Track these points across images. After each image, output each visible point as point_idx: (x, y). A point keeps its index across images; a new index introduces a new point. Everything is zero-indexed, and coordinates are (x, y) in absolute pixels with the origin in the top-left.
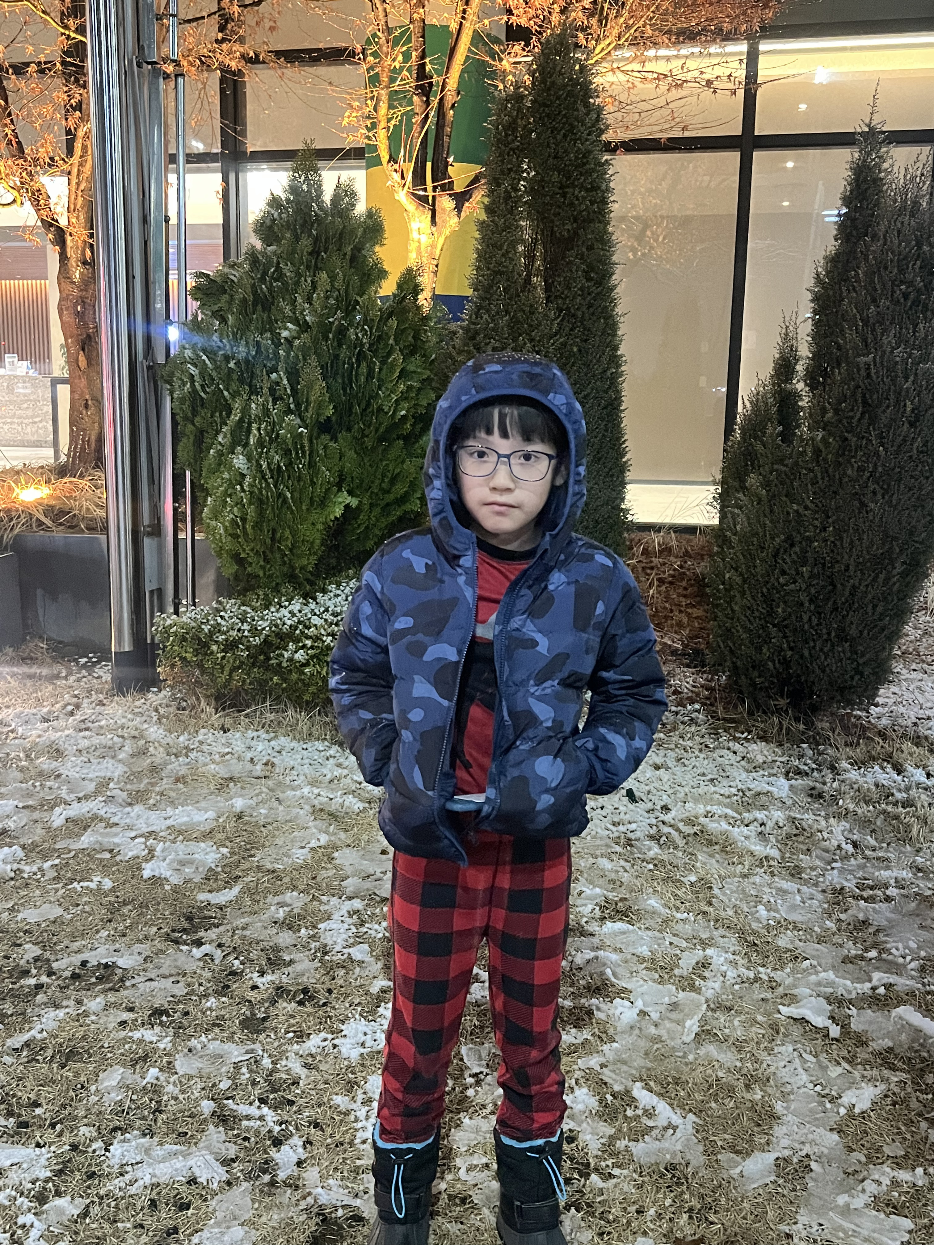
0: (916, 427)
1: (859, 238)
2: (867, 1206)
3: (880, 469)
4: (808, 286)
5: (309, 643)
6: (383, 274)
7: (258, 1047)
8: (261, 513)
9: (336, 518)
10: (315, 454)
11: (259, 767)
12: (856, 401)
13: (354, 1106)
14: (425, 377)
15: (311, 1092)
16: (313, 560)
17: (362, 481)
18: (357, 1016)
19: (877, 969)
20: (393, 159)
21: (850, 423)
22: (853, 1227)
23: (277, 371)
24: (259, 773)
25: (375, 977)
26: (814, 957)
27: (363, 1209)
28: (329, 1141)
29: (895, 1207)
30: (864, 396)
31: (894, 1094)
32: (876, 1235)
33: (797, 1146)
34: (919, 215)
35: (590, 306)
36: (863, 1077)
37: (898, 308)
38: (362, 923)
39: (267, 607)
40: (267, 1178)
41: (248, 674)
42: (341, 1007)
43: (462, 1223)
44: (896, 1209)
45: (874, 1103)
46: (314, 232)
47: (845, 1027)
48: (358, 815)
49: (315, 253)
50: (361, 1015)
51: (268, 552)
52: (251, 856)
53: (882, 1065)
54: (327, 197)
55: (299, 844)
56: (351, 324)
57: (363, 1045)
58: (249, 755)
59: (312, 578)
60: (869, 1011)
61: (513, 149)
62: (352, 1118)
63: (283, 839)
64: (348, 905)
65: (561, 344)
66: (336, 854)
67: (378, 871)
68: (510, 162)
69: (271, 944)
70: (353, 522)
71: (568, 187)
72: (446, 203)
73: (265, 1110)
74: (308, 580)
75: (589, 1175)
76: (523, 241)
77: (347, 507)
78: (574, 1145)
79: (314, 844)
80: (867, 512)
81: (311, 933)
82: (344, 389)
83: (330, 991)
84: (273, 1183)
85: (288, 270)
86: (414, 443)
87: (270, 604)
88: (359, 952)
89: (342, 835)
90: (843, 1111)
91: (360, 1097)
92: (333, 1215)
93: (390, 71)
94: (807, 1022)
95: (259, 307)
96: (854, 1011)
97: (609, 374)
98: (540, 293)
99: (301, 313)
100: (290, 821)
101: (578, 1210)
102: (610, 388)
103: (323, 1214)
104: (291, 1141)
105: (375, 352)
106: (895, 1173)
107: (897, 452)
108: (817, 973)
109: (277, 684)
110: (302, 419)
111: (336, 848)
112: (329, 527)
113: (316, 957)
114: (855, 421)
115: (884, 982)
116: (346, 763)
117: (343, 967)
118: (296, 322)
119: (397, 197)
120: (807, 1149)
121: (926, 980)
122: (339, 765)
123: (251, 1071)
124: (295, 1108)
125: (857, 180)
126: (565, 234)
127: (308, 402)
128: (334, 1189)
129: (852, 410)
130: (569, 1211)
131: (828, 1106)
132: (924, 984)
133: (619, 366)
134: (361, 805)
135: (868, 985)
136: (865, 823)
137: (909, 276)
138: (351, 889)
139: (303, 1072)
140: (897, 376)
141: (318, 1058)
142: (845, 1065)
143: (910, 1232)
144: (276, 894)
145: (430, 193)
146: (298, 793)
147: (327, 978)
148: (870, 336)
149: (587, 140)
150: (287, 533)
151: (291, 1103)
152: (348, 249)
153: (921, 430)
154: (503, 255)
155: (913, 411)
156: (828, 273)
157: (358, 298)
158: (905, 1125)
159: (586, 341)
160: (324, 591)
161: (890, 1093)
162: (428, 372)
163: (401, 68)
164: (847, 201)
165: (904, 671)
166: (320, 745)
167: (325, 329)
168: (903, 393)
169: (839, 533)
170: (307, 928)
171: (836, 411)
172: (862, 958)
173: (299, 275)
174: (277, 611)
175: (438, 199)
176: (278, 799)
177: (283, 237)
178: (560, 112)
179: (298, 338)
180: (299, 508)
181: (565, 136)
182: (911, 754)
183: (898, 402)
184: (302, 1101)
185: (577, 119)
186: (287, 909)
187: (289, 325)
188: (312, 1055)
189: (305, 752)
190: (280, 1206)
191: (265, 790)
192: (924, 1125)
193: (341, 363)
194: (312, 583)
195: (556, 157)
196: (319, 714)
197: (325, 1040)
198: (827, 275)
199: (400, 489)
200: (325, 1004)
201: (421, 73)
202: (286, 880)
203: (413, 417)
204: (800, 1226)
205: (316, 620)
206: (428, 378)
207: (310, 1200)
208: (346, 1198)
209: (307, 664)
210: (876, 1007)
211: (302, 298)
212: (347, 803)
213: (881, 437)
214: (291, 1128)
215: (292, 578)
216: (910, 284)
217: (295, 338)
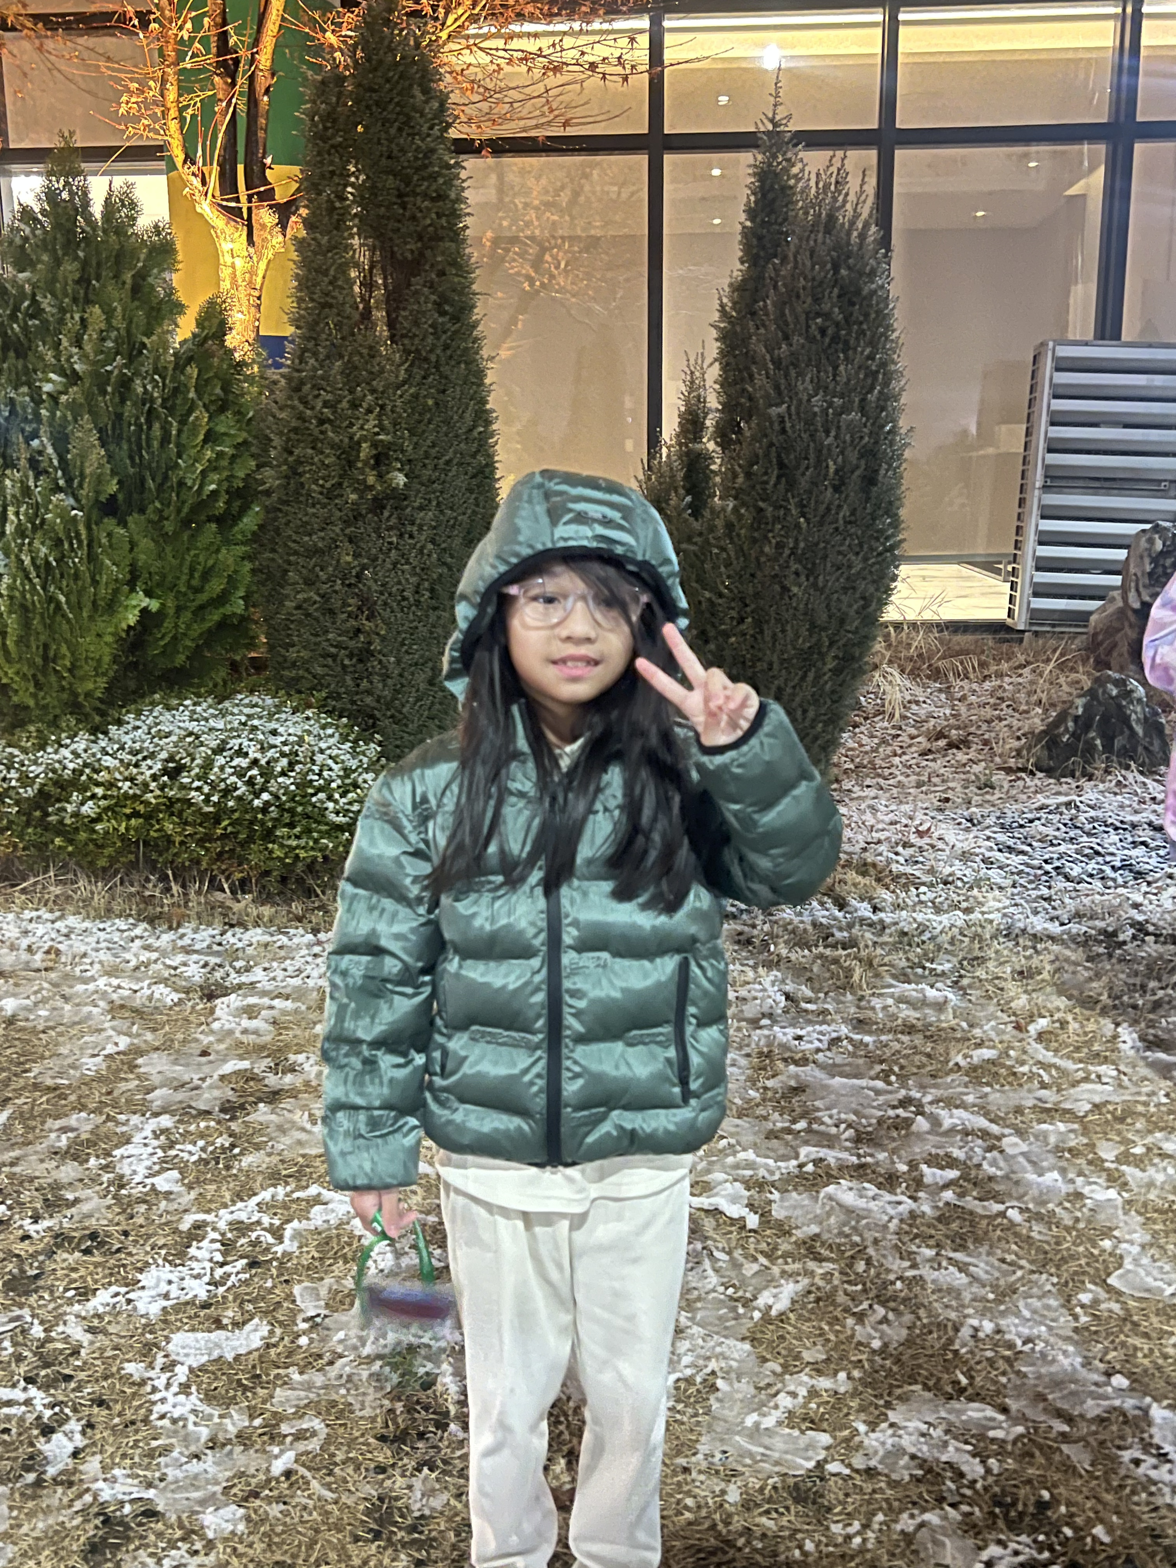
0: (841, 492)
1: (768, 260)
2: (780, 1423)
3: (802, 545)
4: (711, 321)
5: (99, 791)
6: (179, 308)
7: (26, 1313)
8: (26, 624)
9: (129, 627)
10: (95, 544)
11: (39, 956)
12: (770, 462)
13: (152, 1374)
14: (240, 440)
15: (97, 1362)
16: (102, 682)
17: (164, 577)
18: (160, 1262)
19: (806, 1143)
20: (189, 159)
21: (765, 490)
22: (761, 1450)
23: (38, 437)
24: (38, 964)
25: (186, 1211)
26: (732, 1135)
27: (157, 1501)
28: (117, 1420)
29: (812, 1422)
30: (779, 456)
31: (818, 1289)
32: (789, 1457)
33: (701, 1362)
34: (834, 232)
35: (446, 347)
36: (783, 1272)
37: (814, 347)
38: (172, 1145)
39: (42, 747)
40: (31, 1477)
41: (21, 837)
42: (139, 1253)
43: (285, 1503)
44: (815, 1423)
45: (793, 1302)
46: (81, 254)
47: (765, 1215)
48: (171, 1008)
49: (83, 281)
50: (165, 1259)
51: (40, 676)
52: (26, 1071)
53: (806, 1256)
54: (97, 209)
55: (90, 1051)
56: (137, 373)
57: (166, 1296)
58: (24, 943)
59: (103, 707)
60: (794, 1194)
61: (333, 146)
62: (148, 1389)
63: (68, 1046)
64: (153, 1124)
65: (412, 395)
66: (140, 1061)
67: (196, 1077)
68: (331, 163)
69: (49, 1181)
70: (155, 631)
71: (407, 195)
72: (266, 217)
73: (33, 1391)
74: (97, 710)
75: (448, 1425)
76: (357, 265)
77: (145, 611)
78: (429, 1392)
79: (110, 1049)
80: (790, 598)
81: (103, 1162)
82: (131, 458)
83: (126, 1234)
84: (39, 1483)
85: (46, 303)
86: (232, 526)
87: (47, 744)
88: (165, 1182)
89: (149, 1036)
90: (757, 1315)
91: (160, 1361)
92: (118, 1513)
93: (176, 43)
94: (721, 1213)
95: (12, 354)
96: (776, 1195)
97: (475, 434)
98: (382, 330)
99: (68, 360)
100: (79, 1023)
101: (431, 1470)
102: (478, 451)
103: (105, 1514)
104: (66, 1427)
105: (171, 410)
106: (814, 1382)
107: (821, 524)
108: (734, 1153)
109: (60, 847)
110: (77, 500)
111: (140, 1053)
112: (121, 639)
113: (109, 1192)
114: (769, 487)
115: (813, 1157)
116: (157, 944)
117: (145, 1202)
118: (62, 372)
119: (199, 210)
120: (713, 1365)
121: (861, 1151)
122: (147, 948)
123: (15, 1344)
124: (73, 1385)
125: (761, 187)
126: (409, 256)
127: (82, 476)
128: (121, 1480)
129: (766, 473)
130: (420, 1471)
131: (741, 1310)
132: (859, 1156)
133: (488, 423)
134: (176, 997)
135: (794, 1163)
136: (800, 972)
137: (826, 307)
138: (158, 1103)
139: (85, 1338)
140: (816, 430)
141: (107, 1319)
142: (763, 1260)
143: (827, 1448)
144: (57, 1117)
145: (244, 205)
146: (91, 987)
147: (121, 1218)
148: (783, 381)
149: (429, 135)
150: (64, 649)
151: (68, 1378)
152: (128, 277)
153: (847, 496)
154: (331, 283)
155: (837, 472)
156: (735, 303)
157: (145, 340)
158: (829, 1323)
159: (444, 391)
160: (120, 723)
161: (813, 1289)
162: (244, 435)
163: (192, 39)
164: (751, 213)
165: (856, 789)
166: (121, 924)
167: (101, 380)
168: (825, 451)
169: (759, 624)
170: (98, 1157)
171: (748, 475)
172: (789, 1131)
173: (63, 310)
174: (56, 752)
175: (254, 211)
176: (63, 996)
177: (39, 261)
178: (392, 99)
179: (66, 393)
180: (79, 616)
181: (400, 130)
182: (855, 885)
183: (819, 462)
184: (82, 1375)
185: (414, 109)
186: (70, 1135)
187: (52, 376)
188: (99, 1316)
189: (102, 934)
190: (47, 1511)
191: (46, 985)
192: (850, 1321)
193: (125, 425)
194: (103, 714)
195: (389, 157)
196: (122, 883)
197: (117, 1294)
198: (733, 308)
199: (216, 586)
200: (119, 1250)
201: (223, 46)
202: (73, 1098)
203: (227, 492)
204: (700, 1456)
205: (108, 761)
206: (245, 443)
207: (88, 1498)
208: (135, 1489)
209: (98, 819)
210: (801, 1188)
211: (69, 340)
212: (157, 995)
213: (801, 505)
214: (67, 1411)
215: (74, 707)
216: (827, 316)
217: (61, 393)
